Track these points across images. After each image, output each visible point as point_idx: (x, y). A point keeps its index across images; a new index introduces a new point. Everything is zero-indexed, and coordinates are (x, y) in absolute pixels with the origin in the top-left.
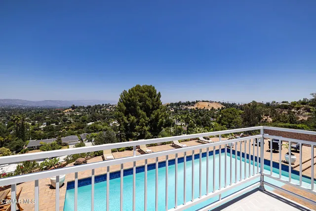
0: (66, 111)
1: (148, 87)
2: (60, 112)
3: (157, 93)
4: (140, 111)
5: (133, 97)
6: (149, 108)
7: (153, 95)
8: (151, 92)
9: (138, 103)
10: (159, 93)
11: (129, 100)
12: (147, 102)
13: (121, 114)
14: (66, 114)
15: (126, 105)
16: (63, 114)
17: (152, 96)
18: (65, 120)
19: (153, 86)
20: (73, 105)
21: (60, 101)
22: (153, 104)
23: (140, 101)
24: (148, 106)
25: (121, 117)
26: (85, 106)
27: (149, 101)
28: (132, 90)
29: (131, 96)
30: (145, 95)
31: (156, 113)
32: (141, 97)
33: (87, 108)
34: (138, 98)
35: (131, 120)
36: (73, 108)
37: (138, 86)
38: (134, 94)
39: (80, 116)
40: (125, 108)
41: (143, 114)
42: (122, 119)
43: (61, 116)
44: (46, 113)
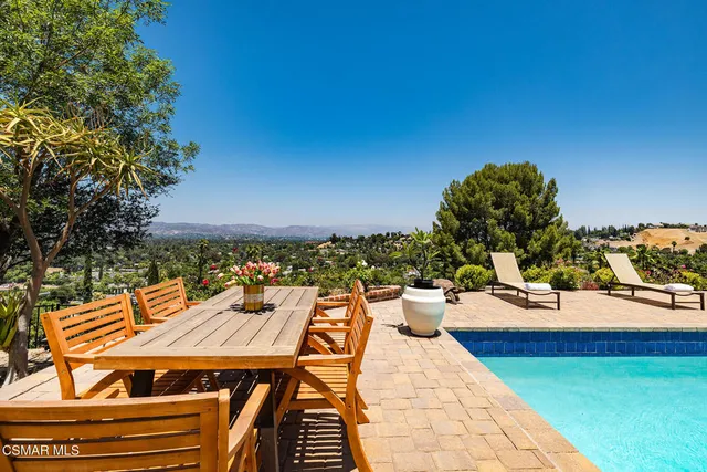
0: (322, 246)
1: (518, 167)
2: (311, 248)
3: (546, 182)
4: (499, 231)
5: (477, 196)
6: (524, 223)
7: (535, 188)
8: (527, 181)
9: (491, 210)
10: (553, 183)
11: (467, 204)
12: (518, 207)
13: (448, 237)
14: (322, 252)
15: (459, 216)
16: (318, 252)
17: (530, 188)
18: (321, 263)
19: (532, 163)
20: (334, 235)
21: (312, 228)
22: (532, 212)
23: (497, 205)
24: (520, 218)
25: (445, 245)
26: (355, 237)
27: (523, 203)
28: (475, 177)
29: (473, 193)
30: (512, 187)
31: (545, 237)
32: (499, 195)
33: (358, 240)
34: (491, 197)
35: (474, 252)
36: (334, 239)
37: (490, 167)
38: (482, 188)
39: (345, 256)
40: (457, 224)
41: (506, 238)
42: (451, 251)
43: (314, 254)
44: (290, 249)
